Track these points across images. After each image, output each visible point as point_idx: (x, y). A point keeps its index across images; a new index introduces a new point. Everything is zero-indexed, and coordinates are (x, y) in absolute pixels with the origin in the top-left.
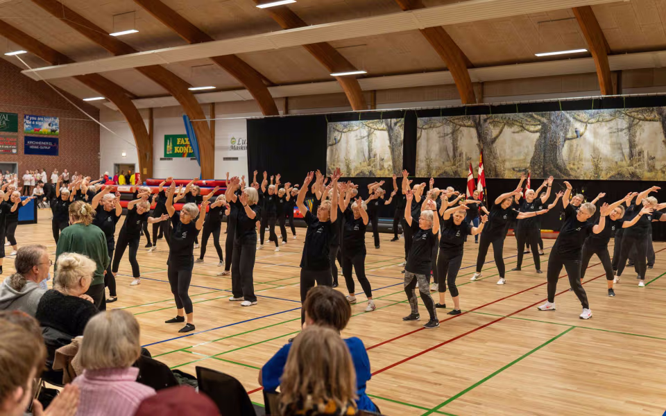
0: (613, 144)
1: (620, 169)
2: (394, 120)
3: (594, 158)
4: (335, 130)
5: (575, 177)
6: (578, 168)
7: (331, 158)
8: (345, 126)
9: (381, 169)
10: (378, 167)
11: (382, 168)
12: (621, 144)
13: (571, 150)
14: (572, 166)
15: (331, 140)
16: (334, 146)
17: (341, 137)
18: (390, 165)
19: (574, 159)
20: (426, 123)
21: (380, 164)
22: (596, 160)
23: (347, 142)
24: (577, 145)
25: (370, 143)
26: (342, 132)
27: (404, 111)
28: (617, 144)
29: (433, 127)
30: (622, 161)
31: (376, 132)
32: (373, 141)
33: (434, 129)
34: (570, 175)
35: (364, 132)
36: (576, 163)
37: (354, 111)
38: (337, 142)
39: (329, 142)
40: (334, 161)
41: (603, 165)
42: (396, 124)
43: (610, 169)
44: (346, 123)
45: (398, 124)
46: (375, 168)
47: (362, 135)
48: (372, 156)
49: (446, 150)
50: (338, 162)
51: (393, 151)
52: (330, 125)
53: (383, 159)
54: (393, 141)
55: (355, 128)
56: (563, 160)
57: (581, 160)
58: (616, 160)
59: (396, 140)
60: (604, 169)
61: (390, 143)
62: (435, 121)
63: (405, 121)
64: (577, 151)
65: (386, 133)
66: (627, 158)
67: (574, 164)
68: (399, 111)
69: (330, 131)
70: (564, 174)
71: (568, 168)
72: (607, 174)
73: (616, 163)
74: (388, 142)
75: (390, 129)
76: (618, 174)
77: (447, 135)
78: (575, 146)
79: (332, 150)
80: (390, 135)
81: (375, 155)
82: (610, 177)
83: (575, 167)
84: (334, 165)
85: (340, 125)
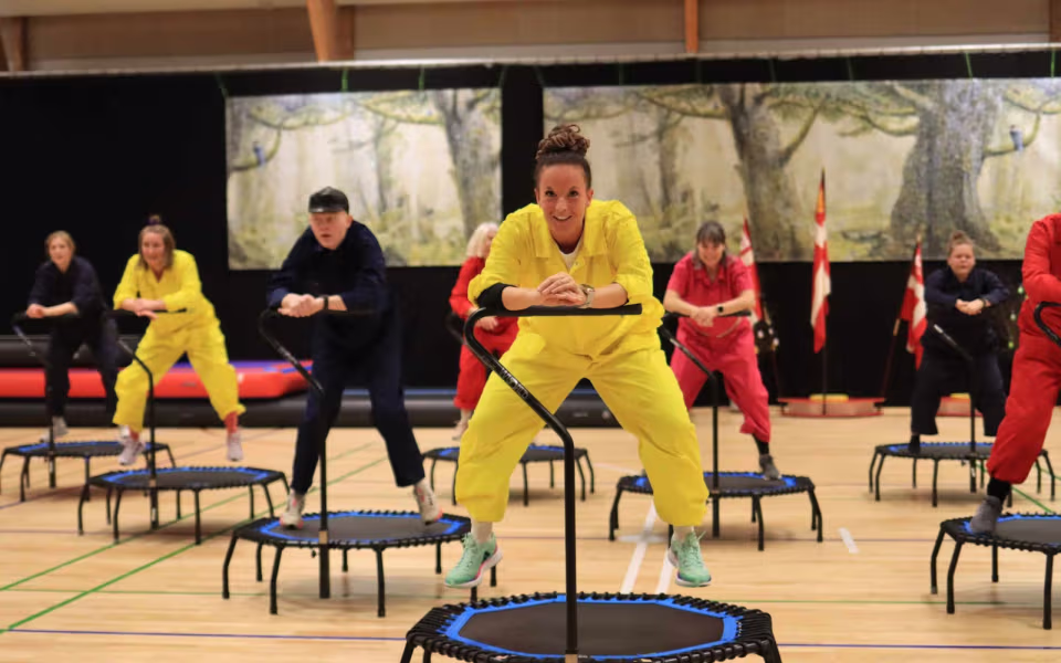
2: (465, 94)
4: (254, 119)
7: (242, 211)
8: (291, 110)
9: (425, 241)
10: (415, 234)
11: (427, 237)
14: (1003, 224)
15: (242, 152)
16: (252, 173)
17: (278, 143)
18: (454, 230)
19: (1009, 206)
20: (571, 103)
21: (420, 227)
23: (301, 160)
24: (1017, 170)
25: (383, 162)
26: (280, 128)
27: (498, 67)
29: (599, 116)
31: (402, 127)
32: (394, 155)
33: (600, 122)
34: (998, 249)
35: (362, 128)
36: (1015, 217)
37: (322, 63)
38: (261, 159)
39: (234, 160)
40: (253, 219)
42: (471, 105)
44: (293, 99)
45: (481, 107)
46: (403, 236)
47: (355, 138)
48: (392, 201)
49: (640, 183)
50: (270, 220)
51: (465, 185)
52: (237, 107)
53: (430, 212)
54: (465, 155)
55: (329, 115)
56: (978, 207)
59: (475, 154)
61: (455, 161)
62: (603, 99)
63: (505, 98)
65: (438, 135)
67: (1008, 220)
68: (480, 68)
69: (237, 125)
71: (993, 230)
74: (445, 162)
75: (452, 121)
77: (643, 138)
79: (245, 188)
80: (451, 139)
81: (401, 201)
84: (254, 231)
85: (273, 106)
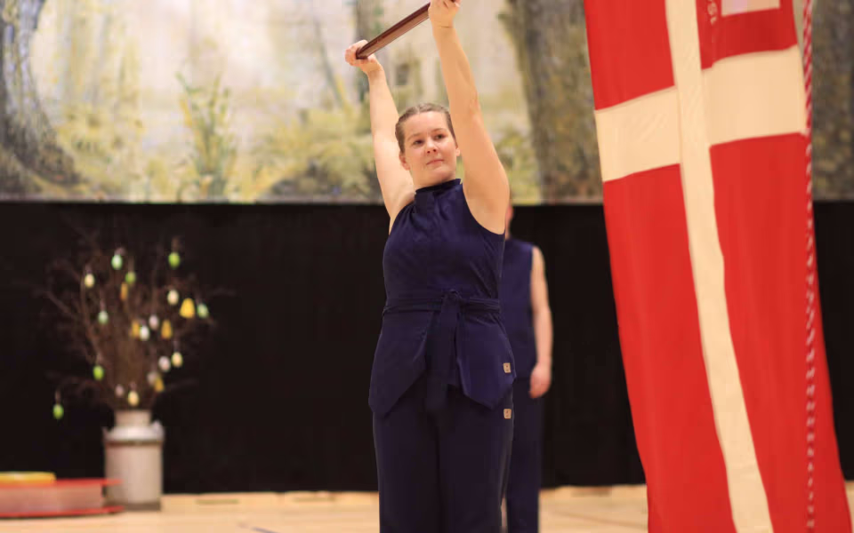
0: (279, 23)
1: (318, 148)
3: (190, 91)
5: (104, 187)
6: (118, 143)
12: (317, 25)
13: (74, 46)
14: (82, 130)
19: (94, 95)
22: (201, 101)
24: (109, 20)
28: (301, 23)
30: (327, 105)
34: (73, 179)
36: (105, 115)
41: (240, 128)
43: (270, 148)
56: (34, 95)
57: (130, 99)
58: (300, 101)
60: (244, 145)
64: (106, 50)
66: (350, 96)
67: (93, 123)
70: (46, 171)
71: (64, 141)
72: (257, 173)
73: (304, 115)
76: (312, 172)
78: (96, 22)
82: (276, 190)
83: (103, 136)
